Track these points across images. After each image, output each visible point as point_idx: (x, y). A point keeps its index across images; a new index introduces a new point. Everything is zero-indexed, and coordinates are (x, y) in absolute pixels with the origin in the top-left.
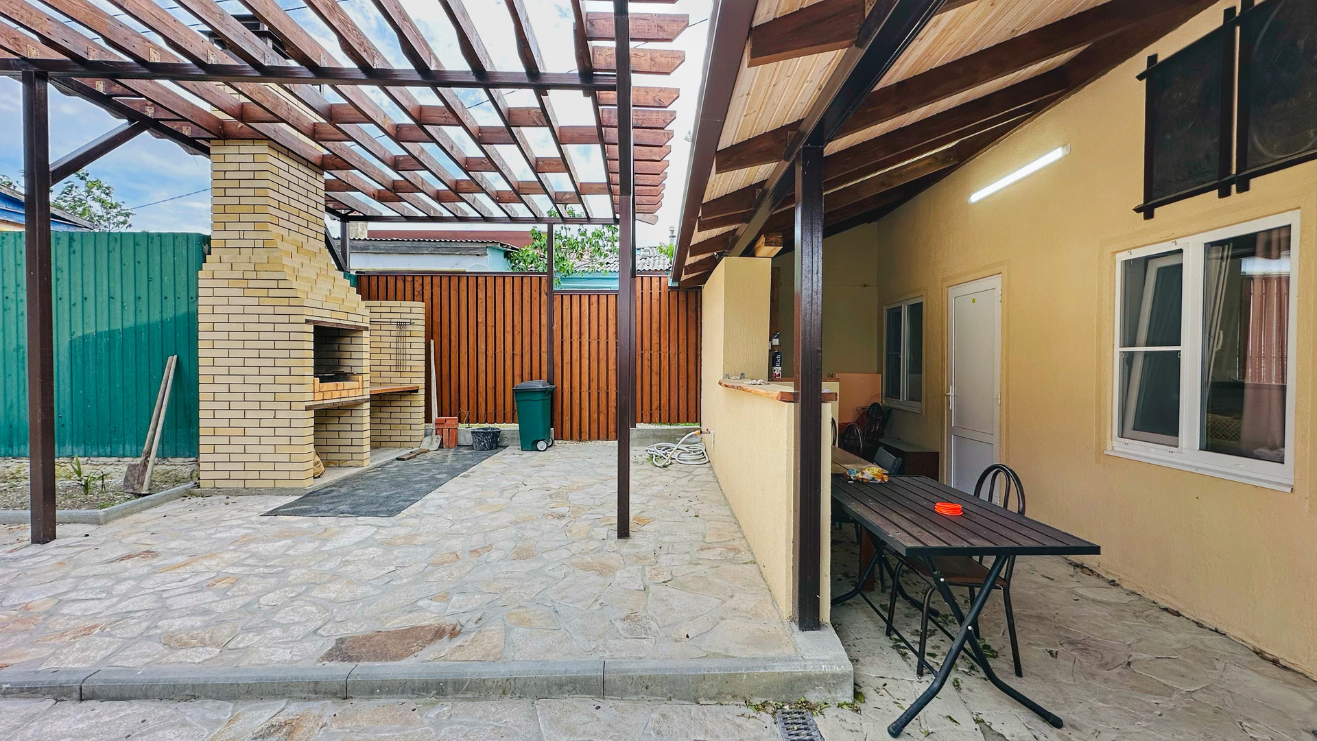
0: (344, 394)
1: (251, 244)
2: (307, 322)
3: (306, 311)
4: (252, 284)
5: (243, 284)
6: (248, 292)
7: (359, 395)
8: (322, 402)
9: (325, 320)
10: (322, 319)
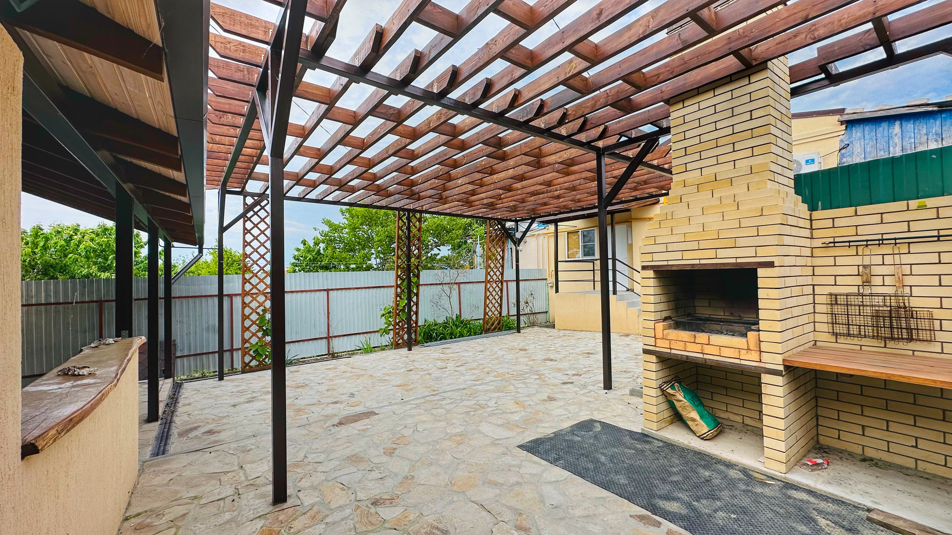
0: (708, 349)
2: (644, 268)
7: (749, 360)
8: (668, 351)
9: (670, 263)
10: (665, 263)
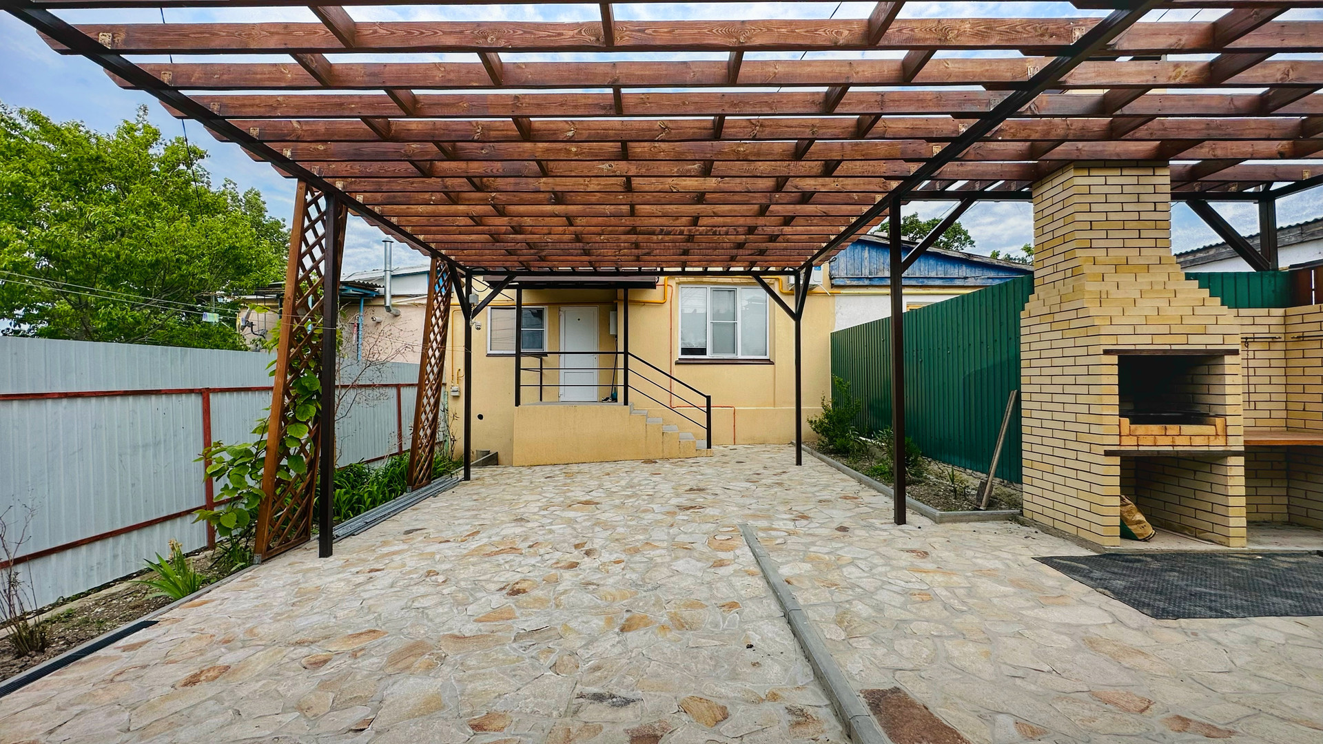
0: (1179, 441)
1: (1061, 275)
2: (1106, 352)
3: (1103, 340)
4: (1057, 317)
5: (1049, 319)
6: (1055, 326)
7: (1217, 445)
8: (1136, 448)
9: (1138, 347)
10: (1132, 347)
